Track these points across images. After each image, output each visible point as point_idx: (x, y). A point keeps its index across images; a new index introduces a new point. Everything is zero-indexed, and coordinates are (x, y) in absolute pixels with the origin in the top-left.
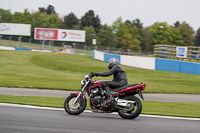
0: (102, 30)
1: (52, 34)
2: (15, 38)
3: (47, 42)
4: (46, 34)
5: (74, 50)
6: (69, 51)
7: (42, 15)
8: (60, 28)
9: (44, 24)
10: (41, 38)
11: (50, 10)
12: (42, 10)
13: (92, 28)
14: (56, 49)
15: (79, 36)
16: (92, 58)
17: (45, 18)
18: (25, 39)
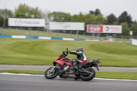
0: (133, 25)
1: (99, 29)
2: (74, 32)
3: (96, 34)
4: (95, 29)
5: (114, 39)
6: (111, 40)
7: (92, 15)
8: (104, 24)
9: (93, 22)
10: (92, 32)
11: (97, 12)
12: (91, 12)
13: (126, 24)
14: (102, 38)
15: (118, 29)
16: (130, 44)
17: (94, 18)
18: (81, 33)
